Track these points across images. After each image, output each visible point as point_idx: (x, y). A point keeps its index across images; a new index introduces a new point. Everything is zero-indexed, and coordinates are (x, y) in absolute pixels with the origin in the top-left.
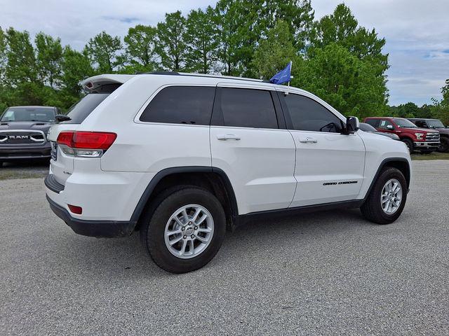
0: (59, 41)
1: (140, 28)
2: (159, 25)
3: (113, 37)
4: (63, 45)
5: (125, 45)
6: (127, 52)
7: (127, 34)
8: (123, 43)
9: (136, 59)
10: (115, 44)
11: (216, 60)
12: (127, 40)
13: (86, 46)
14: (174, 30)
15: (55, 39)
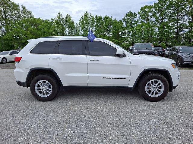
0: (112, 18)
1: (146, 7)
2: (155, 4)
3: (133, 13)
4: (113, 19)
5: (138, 15)
6: (140, 18)
7: (140, 10)
8: (138, 14)
9: (143, 21)
10: (134, 15)
11: (184, 16)
12: (139, 13)
13: (123, 18)
14: (162, 5)
15: (110, 17)
